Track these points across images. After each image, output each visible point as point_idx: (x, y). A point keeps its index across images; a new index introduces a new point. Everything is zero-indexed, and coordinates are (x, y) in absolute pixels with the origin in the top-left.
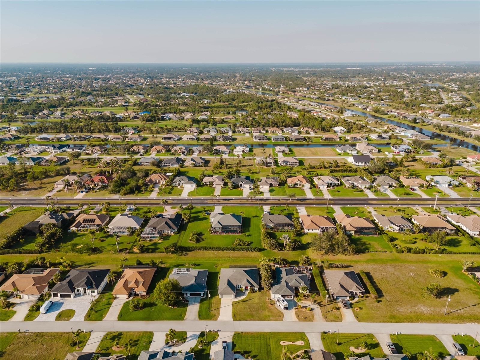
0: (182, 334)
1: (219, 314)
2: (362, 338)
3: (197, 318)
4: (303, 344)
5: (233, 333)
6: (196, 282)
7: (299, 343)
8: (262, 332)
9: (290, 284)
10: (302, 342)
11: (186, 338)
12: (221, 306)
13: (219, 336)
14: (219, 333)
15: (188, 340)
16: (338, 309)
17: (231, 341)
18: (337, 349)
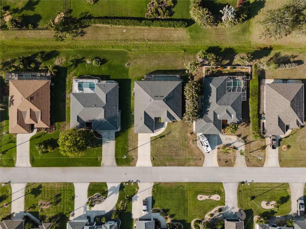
0: (103, 186)
1: (137, 157)
2: (277, 189)
3: (115, 164)
4: (219, 199)
5: (152, 184)
6: (106, 117)
7: (215, 197)
8: (181, 183)
9: (218, 116)
10: (218, 196)
11: (107, 191)
12: (139, 145)
13: (138, 188)
14: (139, 184)
15: (109, 193)
16: (264, 148)
17: (151, 195)
18: (249, 205)
